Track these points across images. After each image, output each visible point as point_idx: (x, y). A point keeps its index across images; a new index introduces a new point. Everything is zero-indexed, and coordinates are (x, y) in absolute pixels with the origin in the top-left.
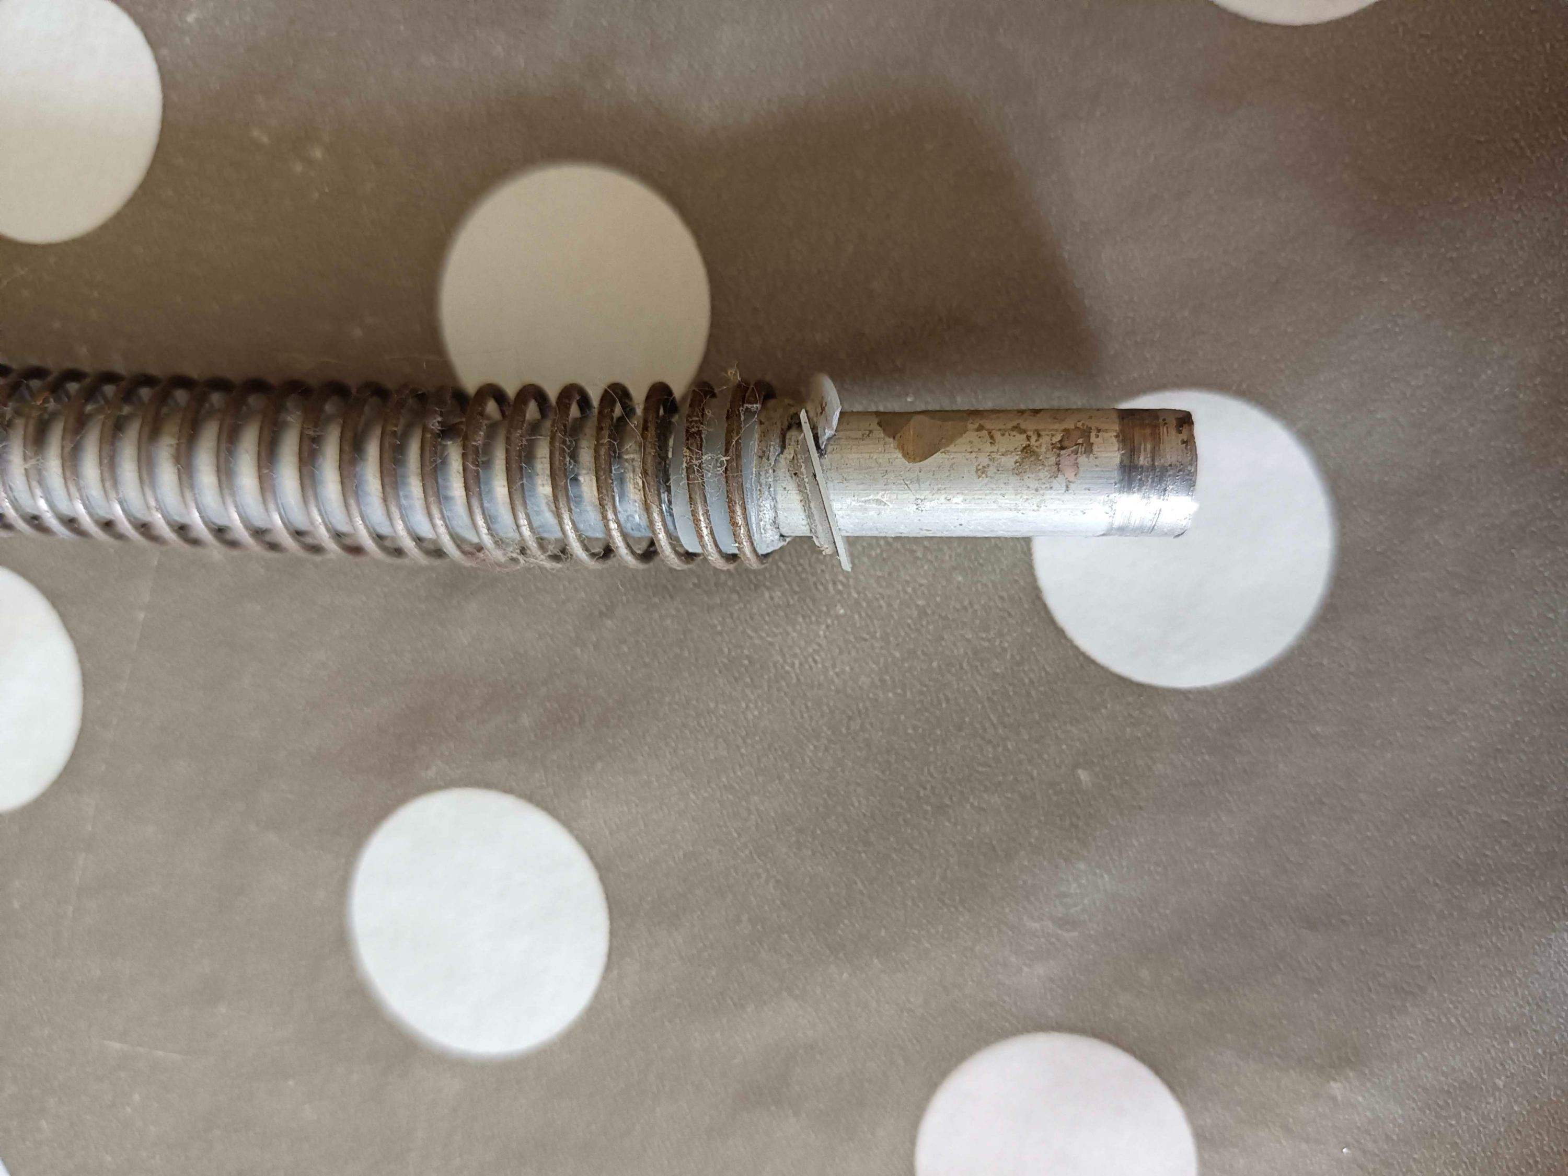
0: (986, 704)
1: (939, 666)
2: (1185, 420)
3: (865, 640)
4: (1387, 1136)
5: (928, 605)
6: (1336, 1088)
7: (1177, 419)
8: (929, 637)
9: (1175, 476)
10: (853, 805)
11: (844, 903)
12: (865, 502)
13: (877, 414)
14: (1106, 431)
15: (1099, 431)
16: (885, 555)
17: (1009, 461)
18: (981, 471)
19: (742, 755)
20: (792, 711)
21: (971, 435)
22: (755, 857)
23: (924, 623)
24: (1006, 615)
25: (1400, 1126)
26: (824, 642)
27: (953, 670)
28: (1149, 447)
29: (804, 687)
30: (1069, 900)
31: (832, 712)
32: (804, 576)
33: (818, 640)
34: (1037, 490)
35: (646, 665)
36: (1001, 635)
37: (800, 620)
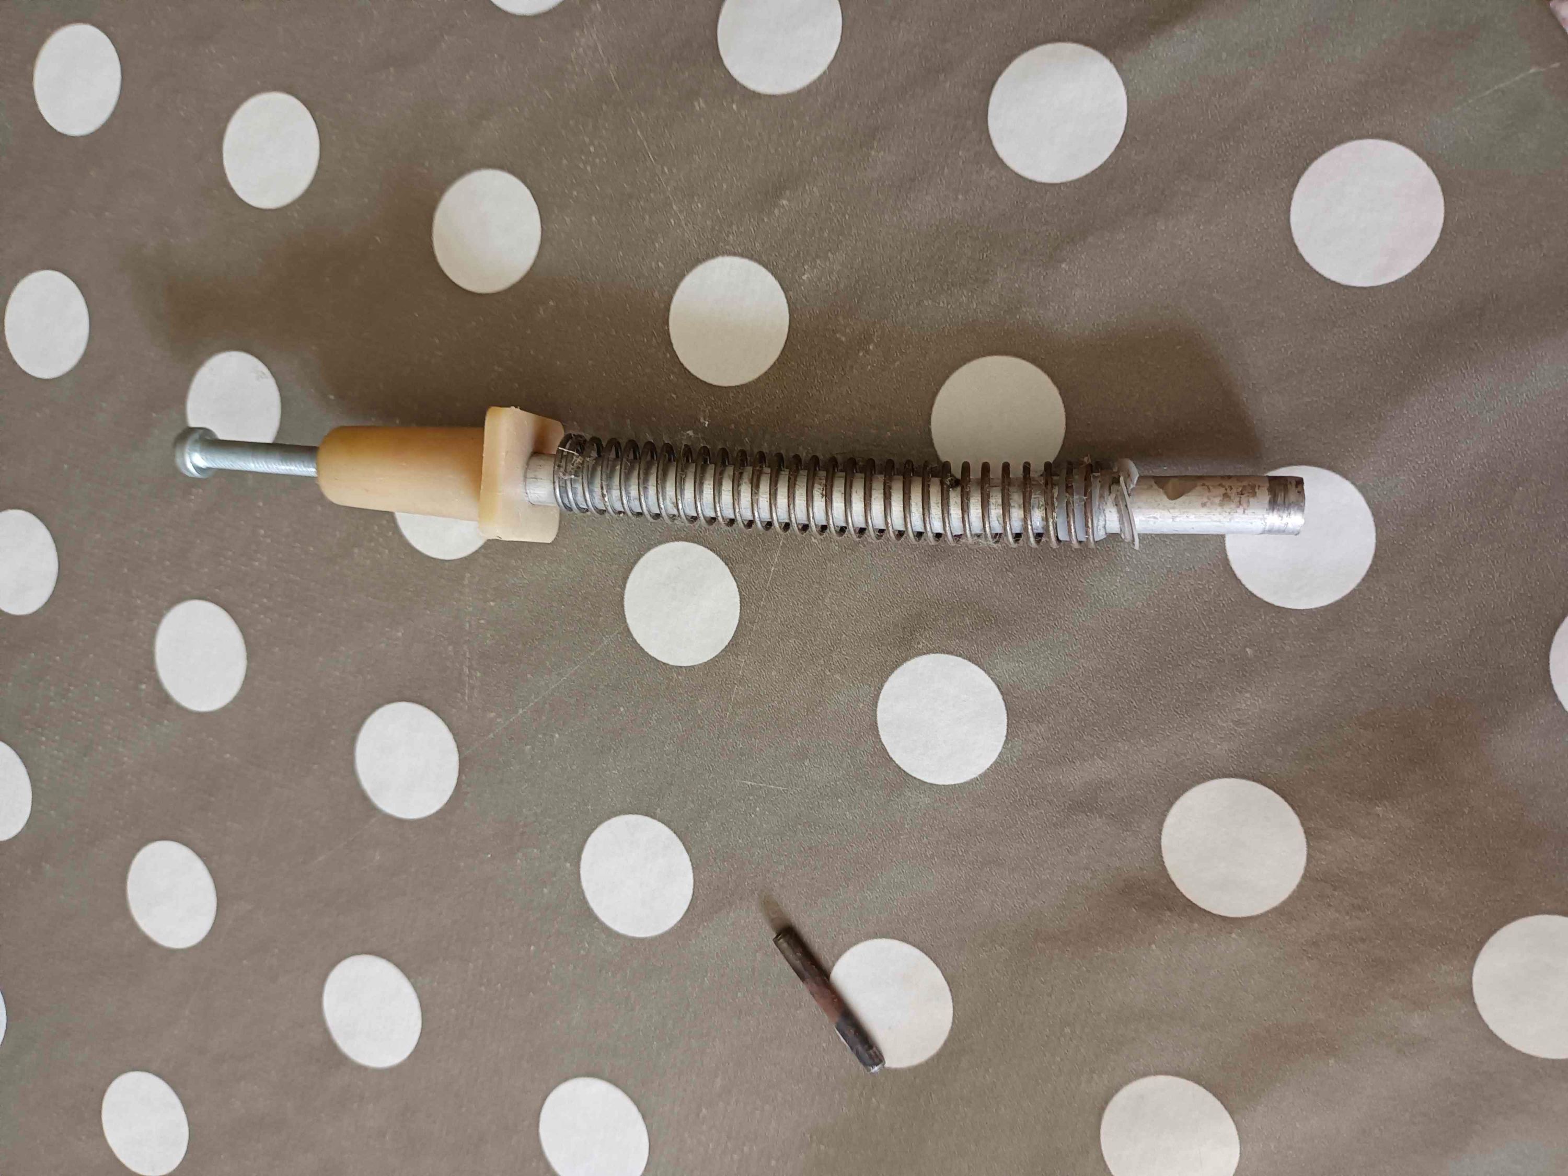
0: (1200, 616)
1: (1177, 597)
2: (1299, 482)
3: (1140, 584)
4: (1407, 837)
5: (1172, 568)
6: (1379, 809)
7: (1296, 482)
8: (1173, 583)
9: (1294, 507)
10: (1132, 665)
11: (1126, 712)
12: (1149, 518)
13: (1154, 477)
14: (1263, 487)
15: (1259, 486)
16: (1151, 543)
17: (1217, 500)
18: (1204, 505)
19: (1076, 639)
20: (1102, 618)
21: (1198, 488)
22: (1082, 689)
23: (1170, 576)
24: (1211, 573)
25: (1413, 831)
26: (1119, 585)
27: (1184, 599)
28: (1283, 495)
29: (1108, 607)
30: (1240, 712)
31: (1122, 619)
32: (1110, 553)
33: (1116, 584)
34: (1229, 513)
35: (1029, 595)
36: (1208, 582)
37: (1107, 574)
